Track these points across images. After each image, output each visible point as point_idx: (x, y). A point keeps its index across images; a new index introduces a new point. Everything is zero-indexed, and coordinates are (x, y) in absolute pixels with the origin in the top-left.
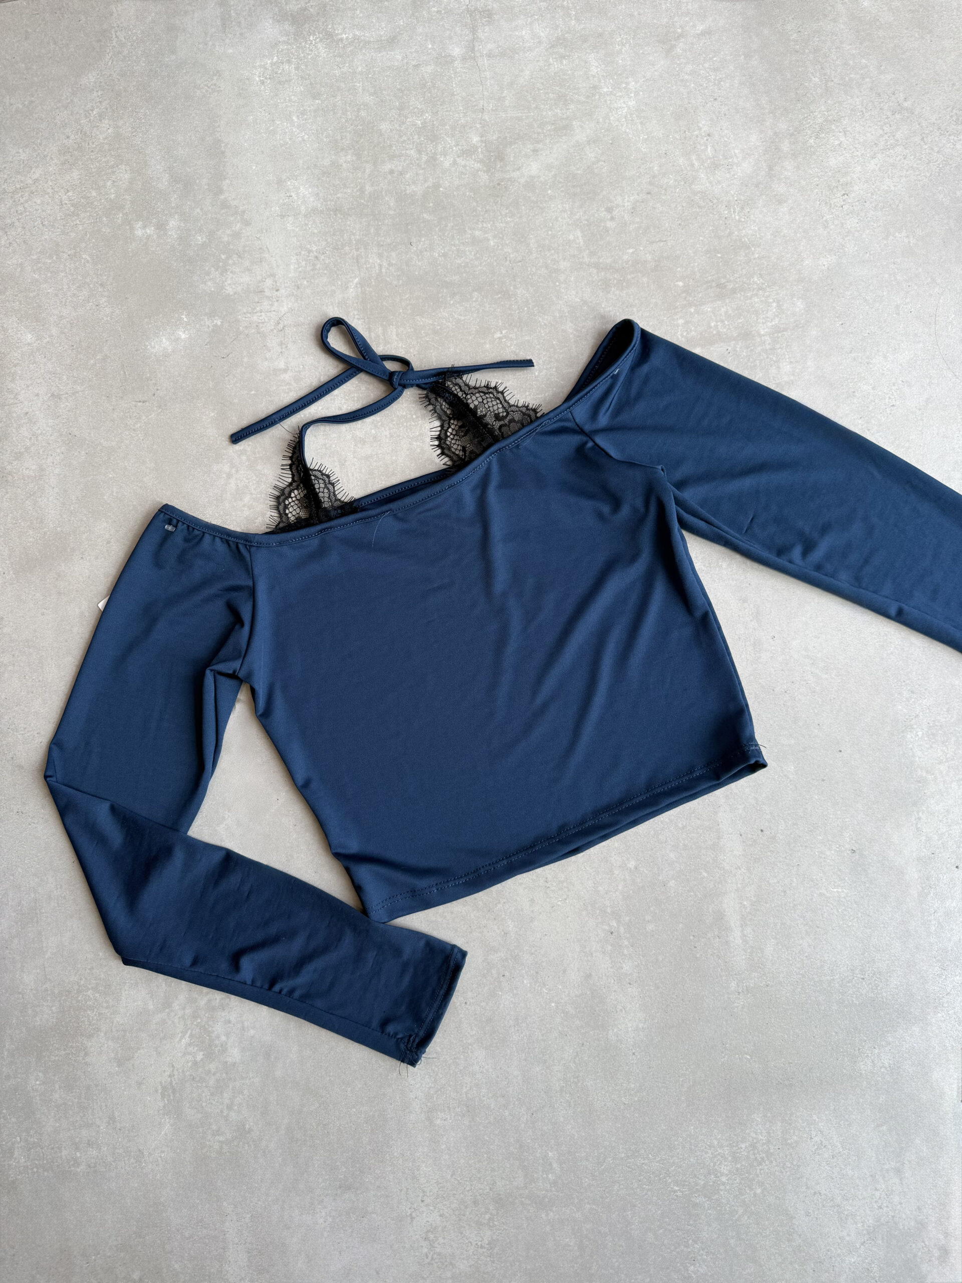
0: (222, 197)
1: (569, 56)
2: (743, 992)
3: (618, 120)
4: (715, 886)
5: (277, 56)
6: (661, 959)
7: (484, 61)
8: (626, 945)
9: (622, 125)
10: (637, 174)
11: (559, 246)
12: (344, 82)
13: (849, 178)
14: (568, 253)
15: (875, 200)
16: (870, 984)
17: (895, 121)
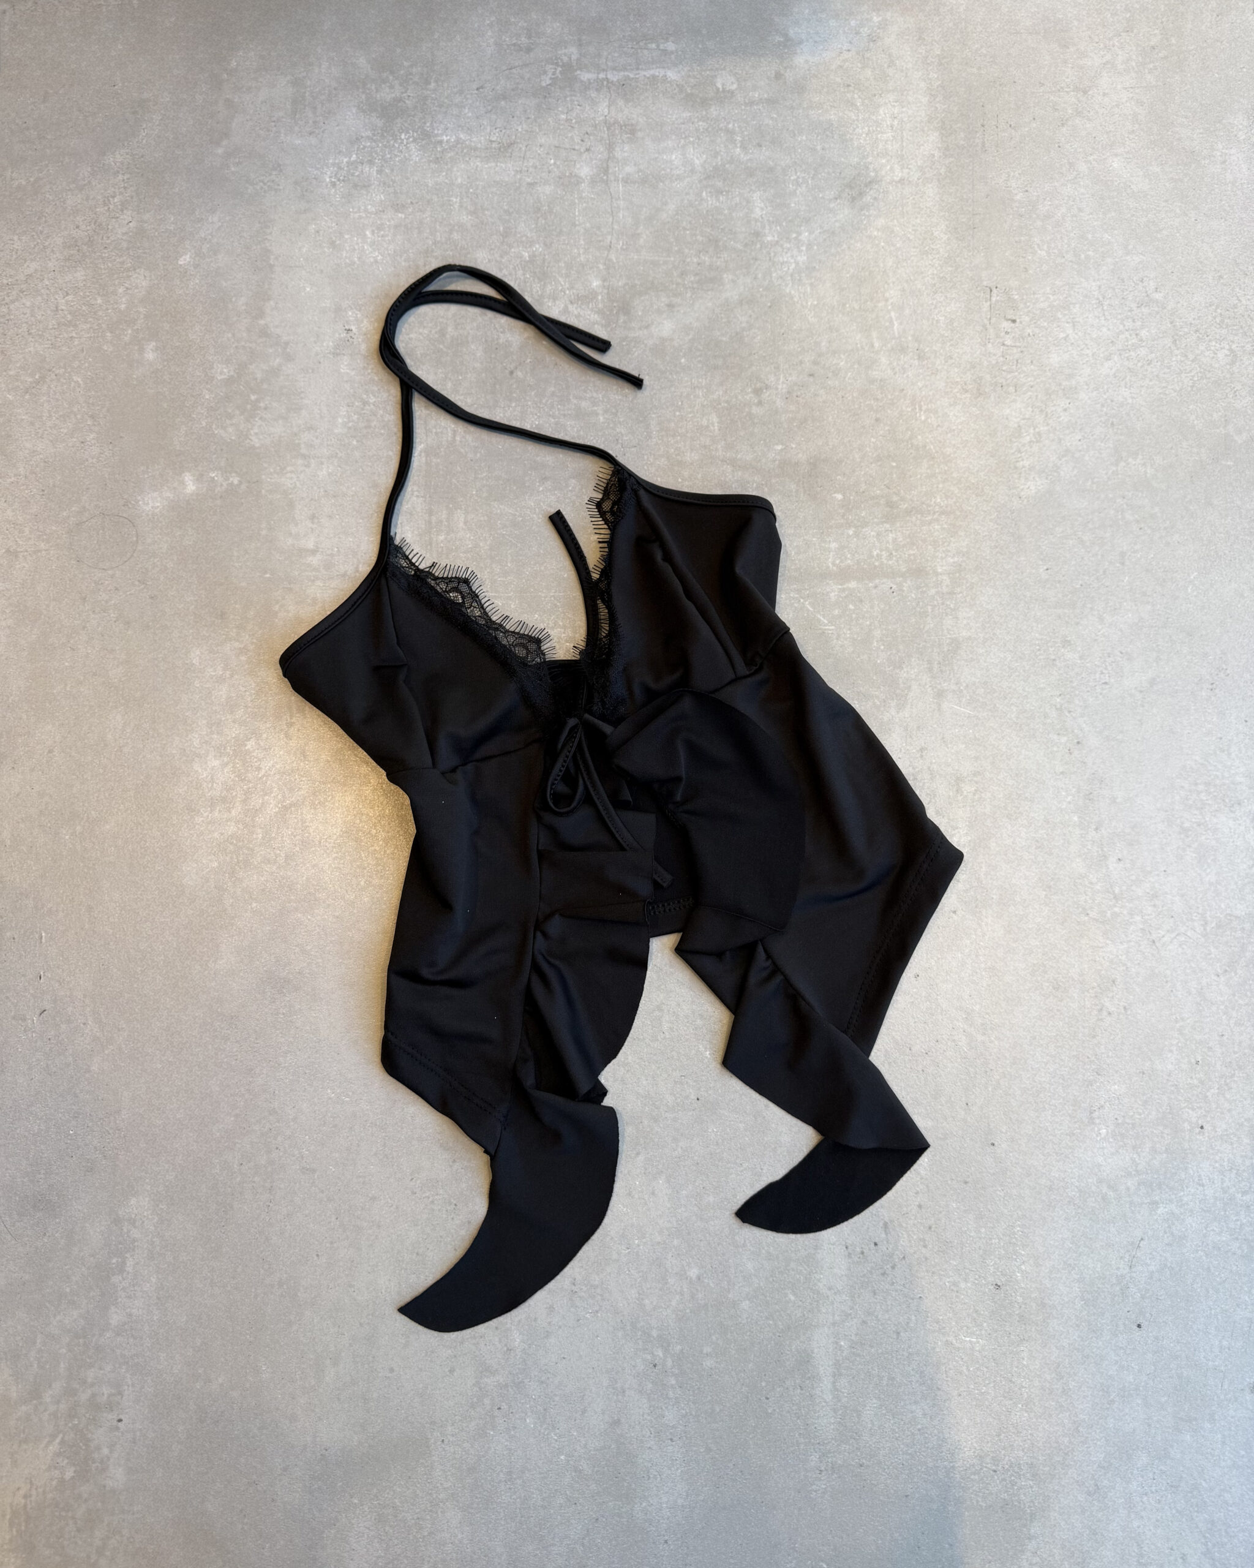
0: (262, 322)
1: (728, 192)
2: (826, 1470)
3: (781, 278)
4: (804, 1315)
5: (357, 154)
6: (718, 1410)
7: (619, 187)
8: (672, 1385)
9: (787, 285)
10: (799, 349)
11: (687, 432)
12: (437, 195)
13: (1074, 382)
14: (698, 442)
15: (1106, 414)
16: (1004, 1480)
17: (1140, 315)
